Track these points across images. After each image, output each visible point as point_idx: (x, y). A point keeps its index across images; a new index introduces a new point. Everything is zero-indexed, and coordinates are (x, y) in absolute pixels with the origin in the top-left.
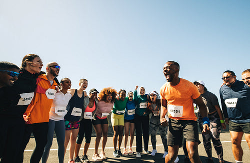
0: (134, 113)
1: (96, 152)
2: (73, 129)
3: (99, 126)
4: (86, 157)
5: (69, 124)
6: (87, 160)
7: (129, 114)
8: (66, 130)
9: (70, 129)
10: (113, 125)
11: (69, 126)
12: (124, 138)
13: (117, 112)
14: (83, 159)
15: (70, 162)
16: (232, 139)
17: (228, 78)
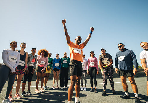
0: (59, 66)
1: (37, 88)
2: (20, 74)
6: (30, 93)
7: (56, 66)
14: (28, 93)
15: (16, 95)
16: (122, 80)
17: (121, 46)
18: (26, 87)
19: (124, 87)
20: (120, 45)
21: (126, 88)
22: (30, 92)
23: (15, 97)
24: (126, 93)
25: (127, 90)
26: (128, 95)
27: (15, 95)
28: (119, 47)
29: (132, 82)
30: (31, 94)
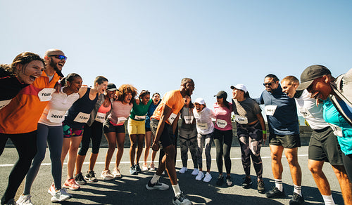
1: (107, 168)
2: (74, 136)
3: (113, 134)
4: (92, 174)
5: (69, 129)
6: (93, 178)
8: (65, 137)
9: (70, 136)
10: (130, 133)
11: (69, 132)
12: (144, 150)
13: (136, 118)
15: (69, 180)
16: (272, 154)
19: (275, 169)
21: (279, 173)
22: (93, 176)
23: (66, 185)
24: (278, 186)
25: (280, 177)
26: (282, 191)
27: (67, 182)
29: (290, 159)
30: (95, 181)
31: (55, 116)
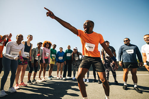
1: (40, 78)
2: (24, 64)
4: (34, 80)
6: (35, 82)
9: (22, 64)
13: (52, 55)
14: (33, 81)
15: (21, 83)
17: (127, 40)
18: (32, 77)
20: (125, 39)
28: (124, 41)
30: (36, 83)
31: (14, 54)
